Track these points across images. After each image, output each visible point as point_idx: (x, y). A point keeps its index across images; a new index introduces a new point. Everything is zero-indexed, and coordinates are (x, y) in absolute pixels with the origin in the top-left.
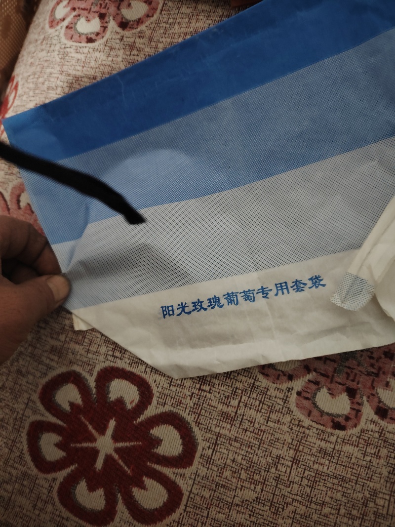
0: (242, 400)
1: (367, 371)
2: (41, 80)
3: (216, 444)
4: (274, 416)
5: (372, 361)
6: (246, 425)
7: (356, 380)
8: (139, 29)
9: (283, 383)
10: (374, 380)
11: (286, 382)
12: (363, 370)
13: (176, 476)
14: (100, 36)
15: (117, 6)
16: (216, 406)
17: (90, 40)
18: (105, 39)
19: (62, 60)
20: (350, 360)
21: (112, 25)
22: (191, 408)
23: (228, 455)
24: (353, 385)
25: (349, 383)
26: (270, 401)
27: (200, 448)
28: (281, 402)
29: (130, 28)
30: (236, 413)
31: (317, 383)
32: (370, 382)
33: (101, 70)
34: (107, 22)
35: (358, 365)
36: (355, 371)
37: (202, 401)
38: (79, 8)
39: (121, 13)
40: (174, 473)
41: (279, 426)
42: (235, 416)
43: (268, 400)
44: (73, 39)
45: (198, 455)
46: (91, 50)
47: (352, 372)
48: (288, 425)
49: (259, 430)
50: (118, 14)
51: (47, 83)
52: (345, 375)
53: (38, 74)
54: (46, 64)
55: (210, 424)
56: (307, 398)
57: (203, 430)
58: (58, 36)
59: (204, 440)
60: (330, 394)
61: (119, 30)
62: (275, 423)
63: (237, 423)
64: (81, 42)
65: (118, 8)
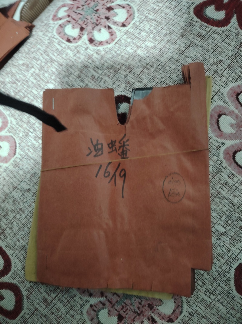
0: (58, 296)
1: (134, 310)
2: (32, 50)
3: (33, 314)
4: (71, 312)
5: (140, 305)
6: (54, 310)
7: (126, 312)
8: (98, 48)
9: (85, 296)
10: (136, 316)
11: (87, 297)
12: (133, 309)
13: (4, 322)
14: (75, 41)
15: (93, 27)
16: (42, 293)
17: (69, 41)
18: (77, 44)
19: (49, 44)
20: (128, 299)
21: (85, 38)
22: (28, 287)
23: (37, 323)
24: (123, 314)
25: (122, 312)
26: (73, 303)
27: (23, 312)
28: (79, 307)
29: (94, 44)
30: (52, 301)
31: (104, 304)
32: (133, 317)
33: (67, 62)
34: (82, 34)
35: (131, 305)
36: (127, 307)
37: (36, 287)
38: (71, 17)
39: (93, 32)
40: (3, 319)
41: (72, 319)
42: (50, 303)
43: (73, 302)
44: (60, 35)
45: (21, 315)
46: (66, 47)
47: (126, 307)
48: (77, 320)
49: (60, 316)
50: (91, 32)
51: (34, 54)
52: (121, 307)
53: (33, 45)
54: (39, 41)
55: (34, 302)
56: (94, 311)
57: (29, 303)
58: (53, 28)
59: (27, 309)
60: (108, 313)
61: (87, 42)
62: (71, 316)
63: (50, 307)
64: (63, 39)
65: (93, 29)
